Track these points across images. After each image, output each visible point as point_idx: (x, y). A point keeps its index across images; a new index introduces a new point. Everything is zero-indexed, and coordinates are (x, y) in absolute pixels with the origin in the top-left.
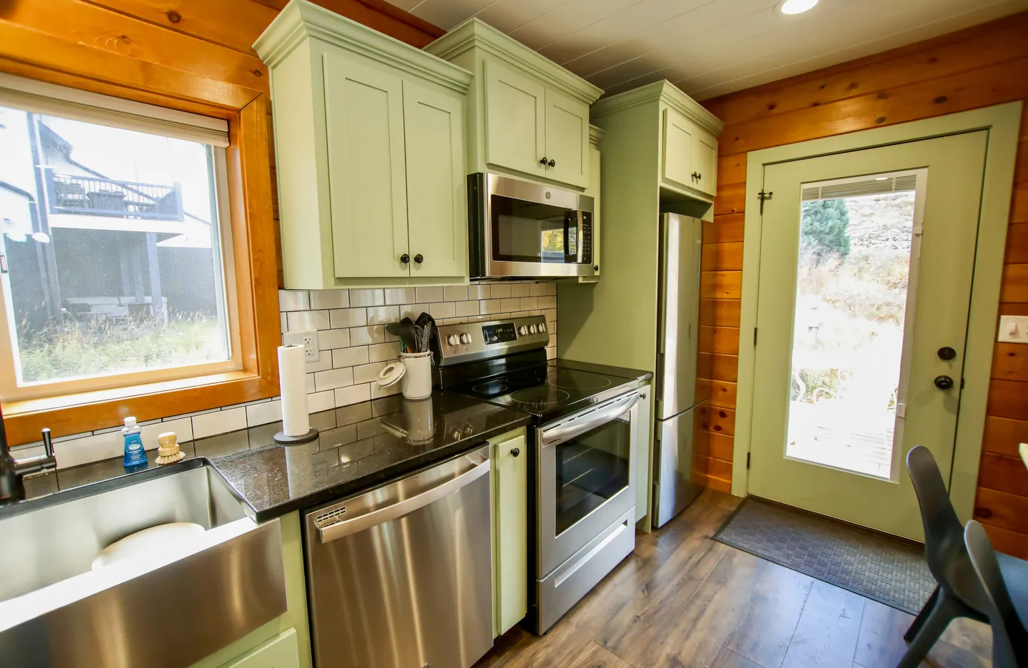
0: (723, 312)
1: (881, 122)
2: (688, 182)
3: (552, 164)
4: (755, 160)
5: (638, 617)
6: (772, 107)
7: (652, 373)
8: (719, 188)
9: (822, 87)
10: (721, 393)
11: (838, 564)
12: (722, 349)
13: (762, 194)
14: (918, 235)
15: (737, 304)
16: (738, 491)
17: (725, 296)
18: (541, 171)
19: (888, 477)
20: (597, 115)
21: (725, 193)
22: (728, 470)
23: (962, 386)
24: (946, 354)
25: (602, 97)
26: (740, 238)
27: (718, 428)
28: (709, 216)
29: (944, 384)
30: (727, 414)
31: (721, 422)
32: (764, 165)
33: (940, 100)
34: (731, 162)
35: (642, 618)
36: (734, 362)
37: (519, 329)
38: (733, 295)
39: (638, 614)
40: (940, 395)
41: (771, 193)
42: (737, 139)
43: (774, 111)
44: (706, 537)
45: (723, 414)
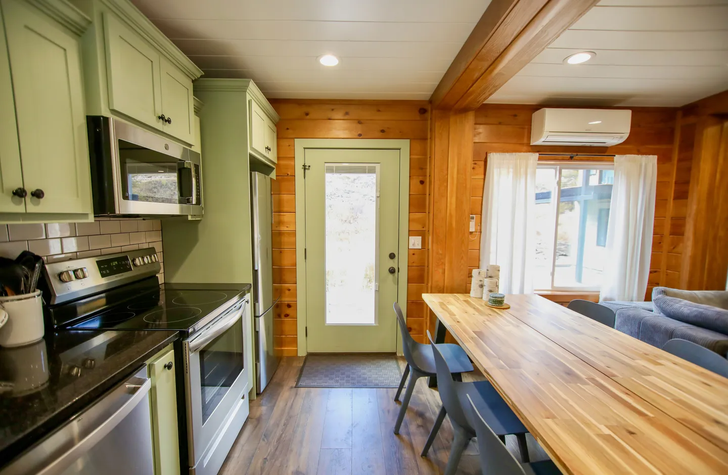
0: (285, 239)
1: (360, 136)
2: (263, 152)
3: (169, 121)
4: (299, 144)
5: (266, 459)
6: (307, 114)
7: (251, 285)
8: (278, 158)
9: (333, 110)
10: (287, 292)
11: (360, 376)
12: (286, 262)
13: (304, 166)
14: (378, 197)
15: (294, 233)
16: (302, 353)
17: (285, 229)
18: (159, 125)
19: (374, 323)
20: (199, 89)
21: (282, 162)
22: (295, 341)
23: (398, 272)
24: (392, 256)
25: (202, 77)
26: (294, 193)
27: (287, 316)
28: (273, 175)
29: (392, 271)
30: (291, 305)
31: (288, 311)
32: (305, 148)
33: (383, 131)
34: (285, 143)
35: (268, 458)
36: (294, 271)
37: (133, 261)
38: (291, 228)
39: (265, 457)
40: (391, 276)
41: (309, 166)
42: (288, 129)
43: (308, 117)
44: (292, 388)
45: (289, 306)
